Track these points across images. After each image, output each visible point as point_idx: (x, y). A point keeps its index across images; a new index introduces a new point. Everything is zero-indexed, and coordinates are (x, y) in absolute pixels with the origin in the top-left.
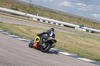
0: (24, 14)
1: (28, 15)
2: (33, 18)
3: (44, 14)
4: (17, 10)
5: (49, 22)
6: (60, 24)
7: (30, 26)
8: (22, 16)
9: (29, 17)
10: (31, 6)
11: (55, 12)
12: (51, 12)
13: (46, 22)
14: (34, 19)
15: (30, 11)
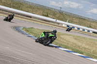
0: (54, 20)
1: (58, 21)
2: (62, 24)
3: (74, 21)
4: (47, 16)
5: (79, 29)
6: (89, 31)
7: (60, 32)
8: (52, 22)
9: (59, 24)
10: (61, 13)
11: (84, 19)
12: (80, 18)
13: (76, 28)
14: (64, 25)
15: (60, 17)
